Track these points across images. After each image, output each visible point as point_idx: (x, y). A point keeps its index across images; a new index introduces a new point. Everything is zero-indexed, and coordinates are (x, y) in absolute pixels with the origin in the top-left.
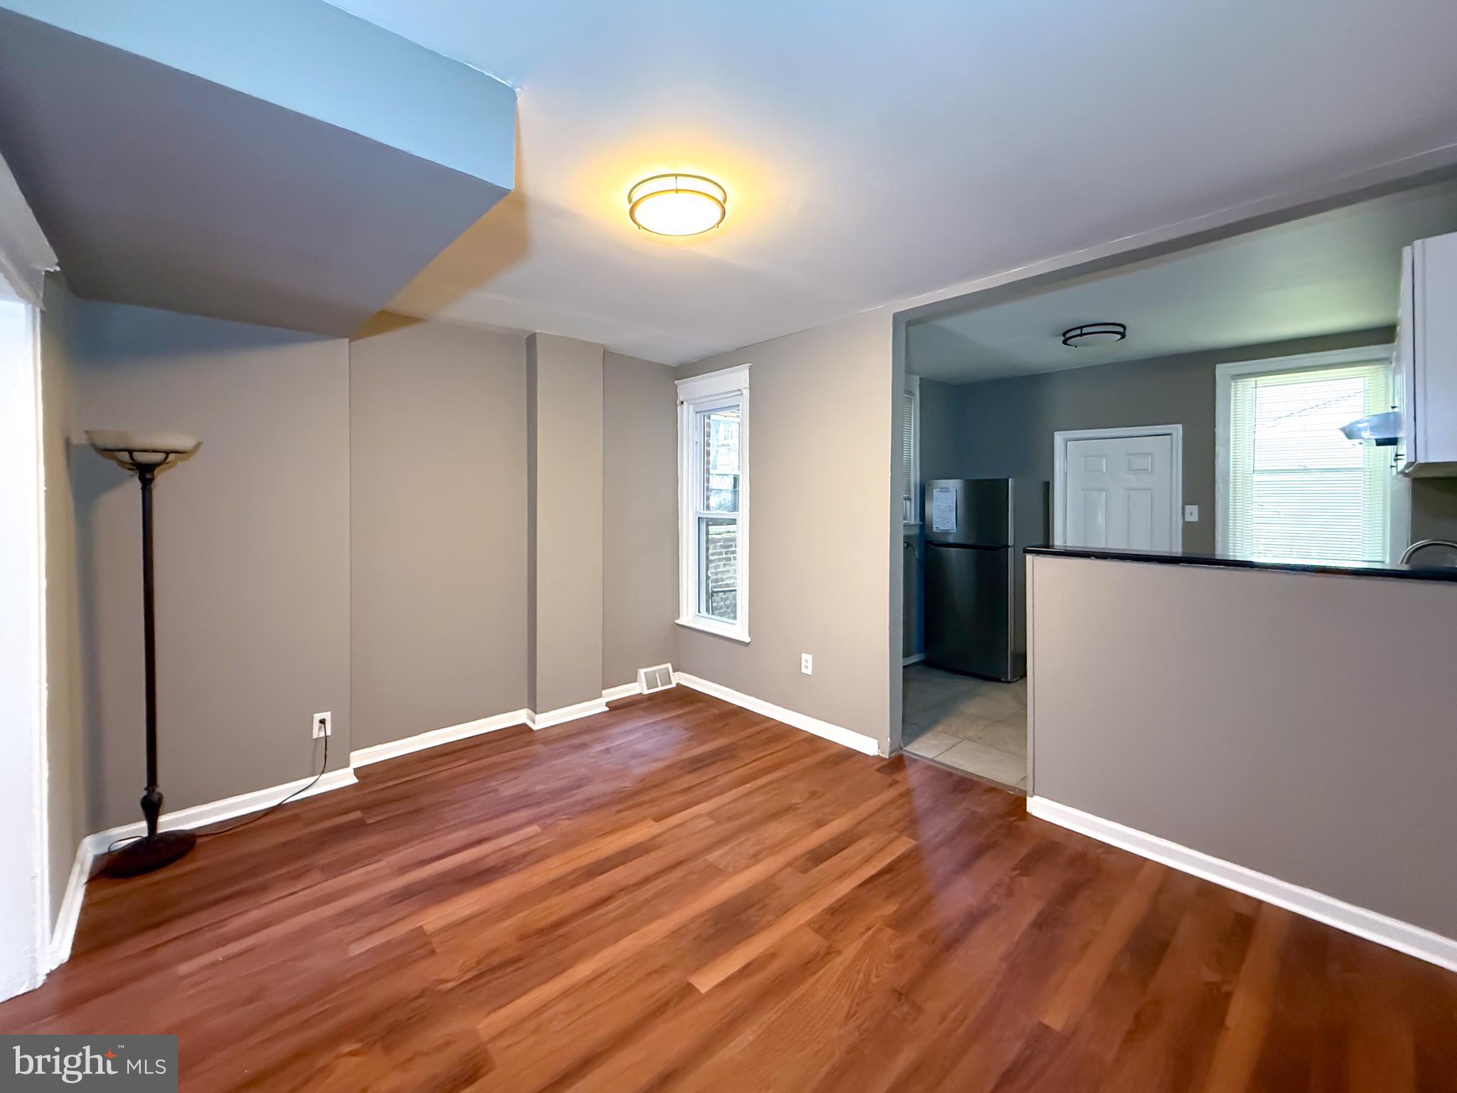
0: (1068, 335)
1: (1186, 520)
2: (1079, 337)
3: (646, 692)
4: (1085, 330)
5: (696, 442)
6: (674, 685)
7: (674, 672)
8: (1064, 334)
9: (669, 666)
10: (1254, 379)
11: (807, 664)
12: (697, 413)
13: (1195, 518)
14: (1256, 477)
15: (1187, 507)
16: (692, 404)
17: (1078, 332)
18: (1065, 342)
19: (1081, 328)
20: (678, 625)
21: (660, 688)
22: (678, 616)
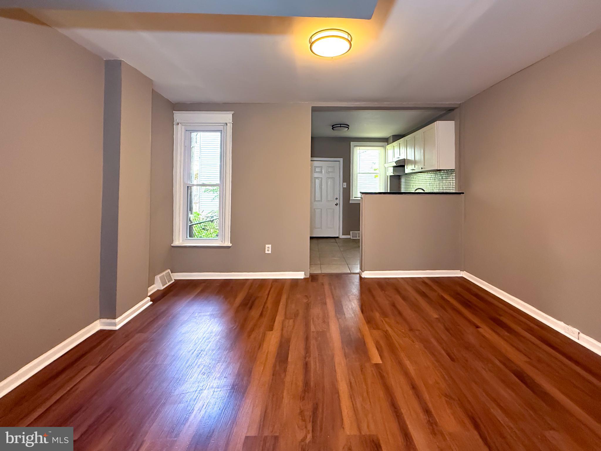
0: (334, 126)
1: (344, 187)
2: (340, 127)
3: (162, 288)
4: (342, 125)
5: (186, 146)
6: (174, 281)
7: (172, 273)
8: (332, 126)
9: (169, 270)
10: (359, 147)
11: (268, 249)
12: (186, 130)
13: (345, 187)
14: (359, 175)
15: (344, 183)
16: (184, 126)
17: (340, 125)
18: (332, 129)
19: (341, 124)
20: (173, 247)
21: (169, 284)
22: (172, 241)
